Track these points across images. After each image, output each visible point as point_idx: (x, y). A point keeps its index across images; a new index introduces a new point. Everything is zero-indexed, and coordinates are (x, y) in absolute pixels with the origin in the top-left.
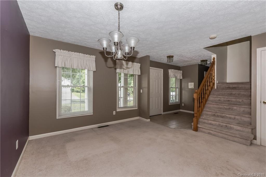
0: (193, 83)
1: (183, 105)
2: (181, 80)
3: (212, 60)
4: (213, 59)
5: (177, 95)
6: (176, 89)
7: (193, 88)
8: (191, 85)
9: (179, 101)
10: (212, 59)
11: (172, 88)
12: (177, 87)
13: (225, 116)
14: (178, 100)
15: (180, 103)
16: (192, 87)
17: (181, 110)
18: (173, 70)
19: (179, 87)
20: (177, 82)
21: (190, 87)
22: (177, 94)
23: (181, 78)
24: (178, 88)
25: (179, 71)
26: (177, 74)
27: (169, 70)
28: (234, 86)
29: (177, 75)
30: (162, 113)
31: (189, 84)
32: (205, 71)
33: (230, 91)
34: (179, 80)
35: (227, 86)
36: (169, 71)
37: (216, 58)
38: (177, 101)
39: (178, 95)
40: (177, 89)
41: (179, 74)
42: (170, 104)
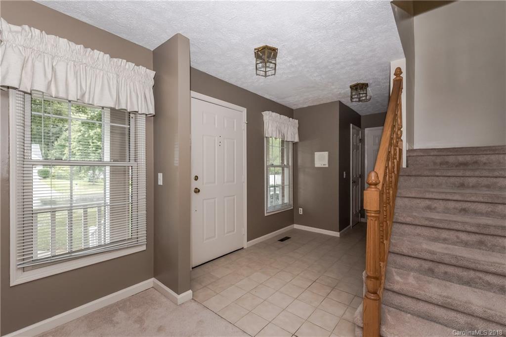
0: (326, 154)
1: (301, 211)
2: (295, 144)
3: (393, 77)
4: (395, 74)
5: (286, 187)
6: (283, 170)
7: (327, 166)
8: (321, 159)
9: (292, 203)
10: (393, 72)
11: (272, 165)
12: (285, 163)
13: (480, 278)
14: (289, 200)
15: (292, 208)
16: (323, 163)
17: (296, 226)
18: (274, 114)
19: (290, 164)
20: (285, 150)
21: (318, 164)
22: (286, 183)
23: (297, 140)
24: (288, 166)
25: (291, 119)
26: (286, 129)
27: (264, 113)
28: (461, 159)
29: (284, 130)
30: (246, 244)
31: (317, 154)
32: (353, 124)
33: (460, 174)
34: (291, 146)
35: (439, 160)
36: (265, 118)
37: (404, 70)
38: (286, 201)
39: (289, 185)
40: (286, 170)
41: (290, 129)
42: (268, 214)
